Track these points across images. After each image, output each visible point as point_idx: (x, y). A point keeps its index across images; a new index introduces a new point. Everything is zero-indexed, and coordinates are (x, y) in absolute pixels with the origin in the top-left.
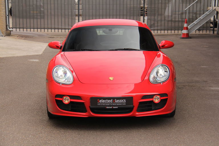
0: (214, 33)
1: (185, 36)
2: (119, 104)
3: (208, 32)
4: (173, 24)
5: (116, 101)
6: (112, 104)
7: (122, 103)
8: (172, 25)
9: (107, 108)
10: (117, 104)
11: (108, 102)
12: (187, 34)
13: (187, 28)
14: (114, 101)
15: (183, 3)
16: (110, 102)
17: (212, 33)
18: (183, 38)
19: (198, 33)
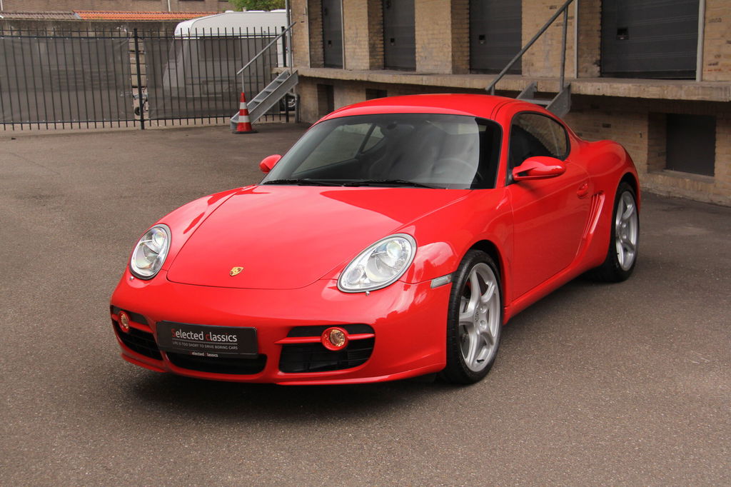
0: (287, 120)
1: (245, 128)
2: (221, 347)
3: (277, 120)
4: (198, 106)
5: (213, 337)
6: (204, 344)
7: (228, 346)
8: (196, 107)
9: (193, 353)
10: (216, 347)
11: (194, 340)
12: (249, 125)
13: (246, 112)
14: (207, 338)
15: (206, 61)
16: (199, 340)
17: (284, 120)
18: (241, 133)
19: (265, 122)
